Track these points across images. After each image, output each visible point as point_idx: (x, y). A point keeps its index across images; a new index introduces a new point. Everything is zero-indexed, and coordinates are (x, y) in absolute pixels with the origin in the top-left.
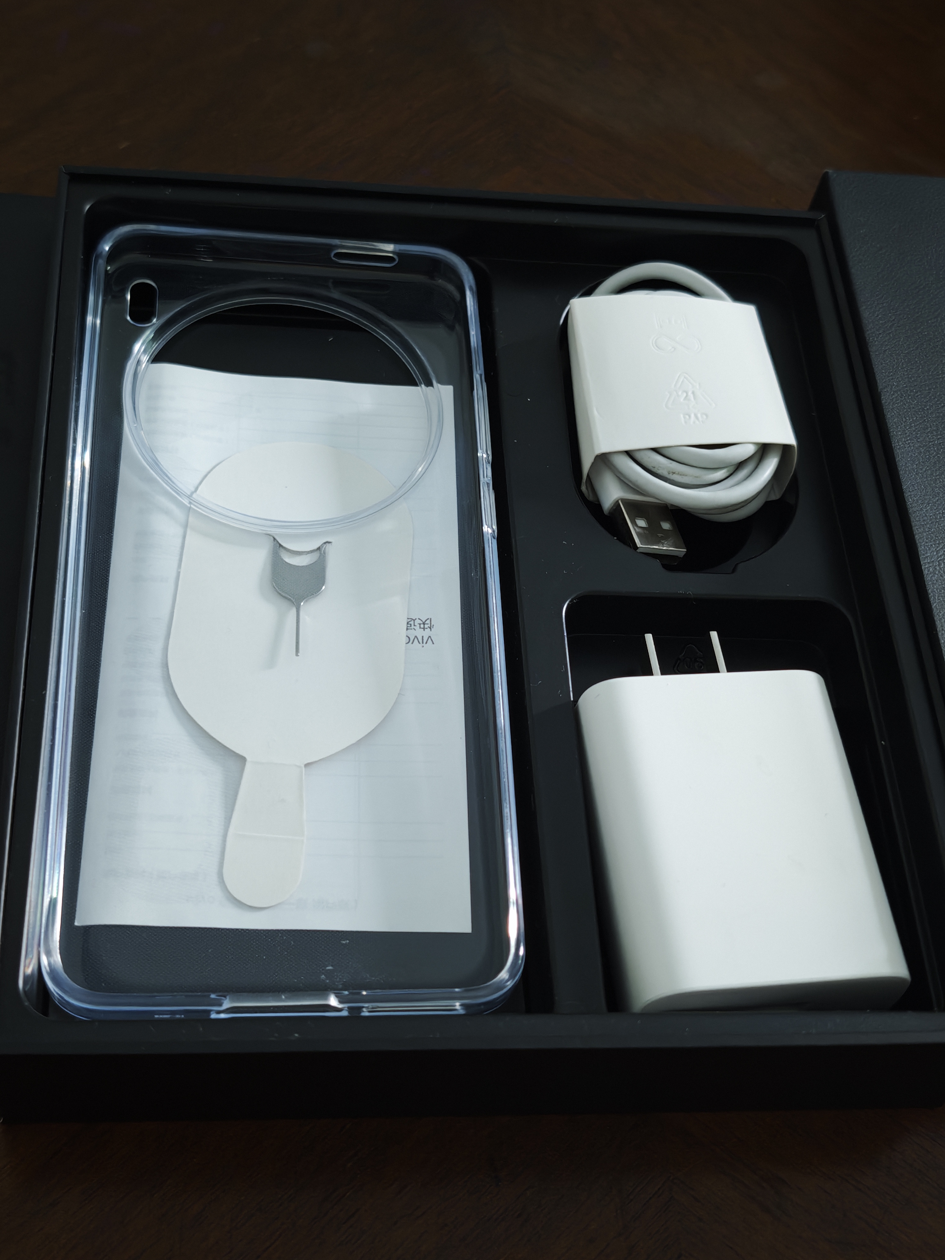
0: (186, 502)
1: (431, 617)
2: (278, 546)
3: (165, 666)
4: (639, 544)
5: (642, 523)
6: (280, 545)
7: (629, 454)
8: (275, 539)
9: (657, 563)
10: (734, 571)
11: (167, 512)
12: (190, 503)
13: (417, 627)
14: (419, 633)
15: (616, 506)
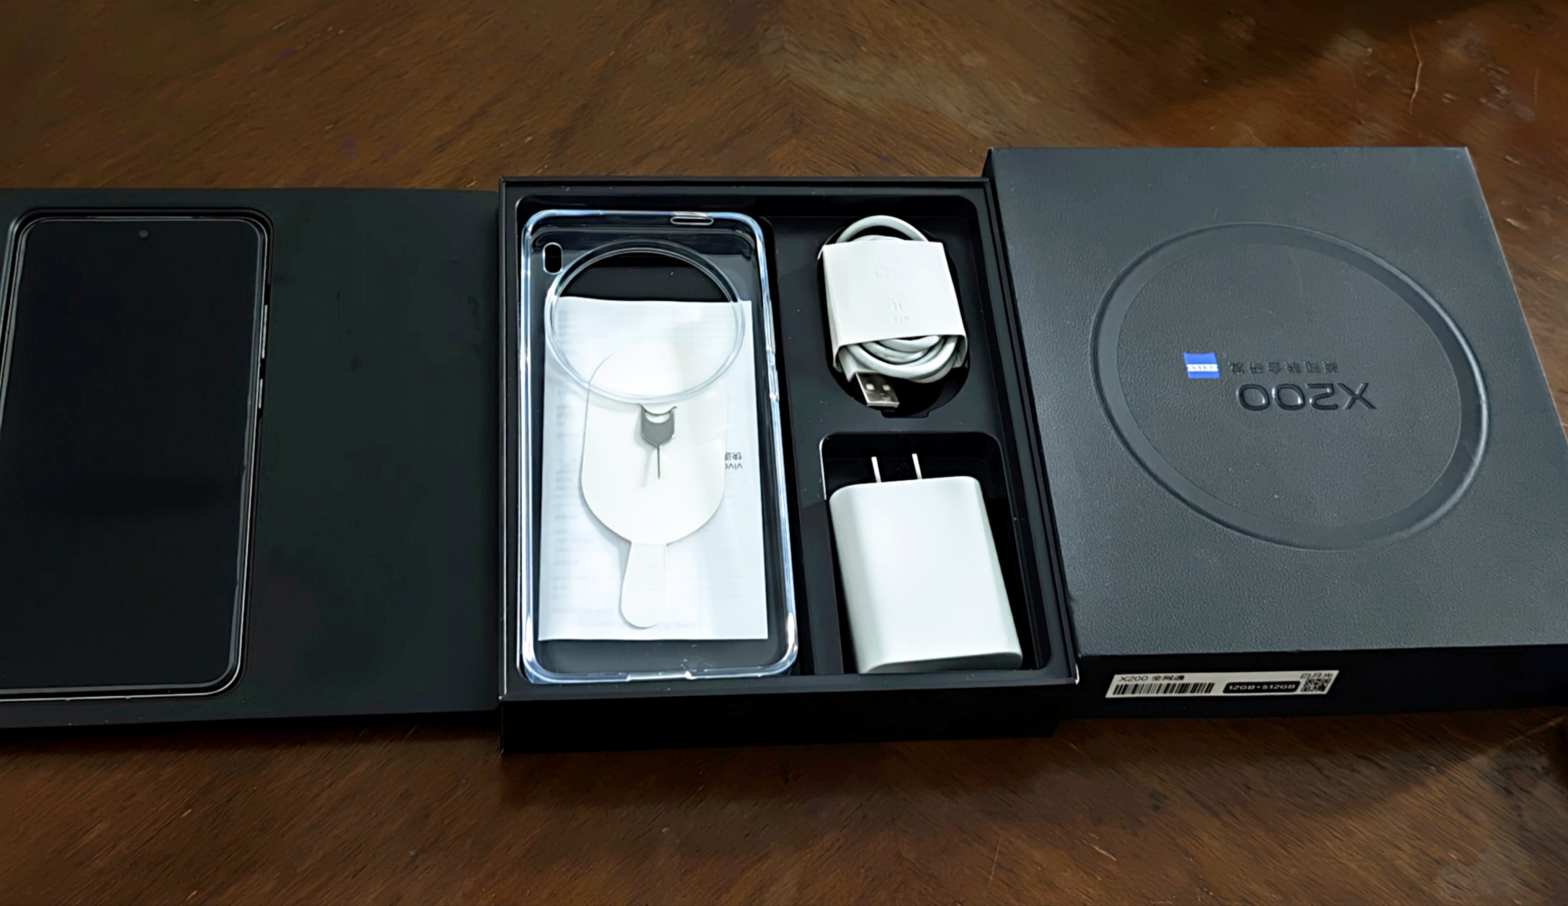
0: (586, 386)
1: (739, 451)
2: (644, 411)
3: (581, 488)
4: (868, 401)
5: (870, 387)
6: (646, 411)
7: (861, 345)
8: (642, 407)
9: (879, 412)
10: (927, 416)
11: (576, 393)
12: (589, 387)
13: (732, 458)
14: (732, 461)
15: (854, 377)
